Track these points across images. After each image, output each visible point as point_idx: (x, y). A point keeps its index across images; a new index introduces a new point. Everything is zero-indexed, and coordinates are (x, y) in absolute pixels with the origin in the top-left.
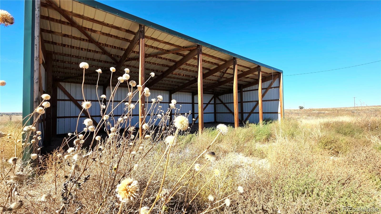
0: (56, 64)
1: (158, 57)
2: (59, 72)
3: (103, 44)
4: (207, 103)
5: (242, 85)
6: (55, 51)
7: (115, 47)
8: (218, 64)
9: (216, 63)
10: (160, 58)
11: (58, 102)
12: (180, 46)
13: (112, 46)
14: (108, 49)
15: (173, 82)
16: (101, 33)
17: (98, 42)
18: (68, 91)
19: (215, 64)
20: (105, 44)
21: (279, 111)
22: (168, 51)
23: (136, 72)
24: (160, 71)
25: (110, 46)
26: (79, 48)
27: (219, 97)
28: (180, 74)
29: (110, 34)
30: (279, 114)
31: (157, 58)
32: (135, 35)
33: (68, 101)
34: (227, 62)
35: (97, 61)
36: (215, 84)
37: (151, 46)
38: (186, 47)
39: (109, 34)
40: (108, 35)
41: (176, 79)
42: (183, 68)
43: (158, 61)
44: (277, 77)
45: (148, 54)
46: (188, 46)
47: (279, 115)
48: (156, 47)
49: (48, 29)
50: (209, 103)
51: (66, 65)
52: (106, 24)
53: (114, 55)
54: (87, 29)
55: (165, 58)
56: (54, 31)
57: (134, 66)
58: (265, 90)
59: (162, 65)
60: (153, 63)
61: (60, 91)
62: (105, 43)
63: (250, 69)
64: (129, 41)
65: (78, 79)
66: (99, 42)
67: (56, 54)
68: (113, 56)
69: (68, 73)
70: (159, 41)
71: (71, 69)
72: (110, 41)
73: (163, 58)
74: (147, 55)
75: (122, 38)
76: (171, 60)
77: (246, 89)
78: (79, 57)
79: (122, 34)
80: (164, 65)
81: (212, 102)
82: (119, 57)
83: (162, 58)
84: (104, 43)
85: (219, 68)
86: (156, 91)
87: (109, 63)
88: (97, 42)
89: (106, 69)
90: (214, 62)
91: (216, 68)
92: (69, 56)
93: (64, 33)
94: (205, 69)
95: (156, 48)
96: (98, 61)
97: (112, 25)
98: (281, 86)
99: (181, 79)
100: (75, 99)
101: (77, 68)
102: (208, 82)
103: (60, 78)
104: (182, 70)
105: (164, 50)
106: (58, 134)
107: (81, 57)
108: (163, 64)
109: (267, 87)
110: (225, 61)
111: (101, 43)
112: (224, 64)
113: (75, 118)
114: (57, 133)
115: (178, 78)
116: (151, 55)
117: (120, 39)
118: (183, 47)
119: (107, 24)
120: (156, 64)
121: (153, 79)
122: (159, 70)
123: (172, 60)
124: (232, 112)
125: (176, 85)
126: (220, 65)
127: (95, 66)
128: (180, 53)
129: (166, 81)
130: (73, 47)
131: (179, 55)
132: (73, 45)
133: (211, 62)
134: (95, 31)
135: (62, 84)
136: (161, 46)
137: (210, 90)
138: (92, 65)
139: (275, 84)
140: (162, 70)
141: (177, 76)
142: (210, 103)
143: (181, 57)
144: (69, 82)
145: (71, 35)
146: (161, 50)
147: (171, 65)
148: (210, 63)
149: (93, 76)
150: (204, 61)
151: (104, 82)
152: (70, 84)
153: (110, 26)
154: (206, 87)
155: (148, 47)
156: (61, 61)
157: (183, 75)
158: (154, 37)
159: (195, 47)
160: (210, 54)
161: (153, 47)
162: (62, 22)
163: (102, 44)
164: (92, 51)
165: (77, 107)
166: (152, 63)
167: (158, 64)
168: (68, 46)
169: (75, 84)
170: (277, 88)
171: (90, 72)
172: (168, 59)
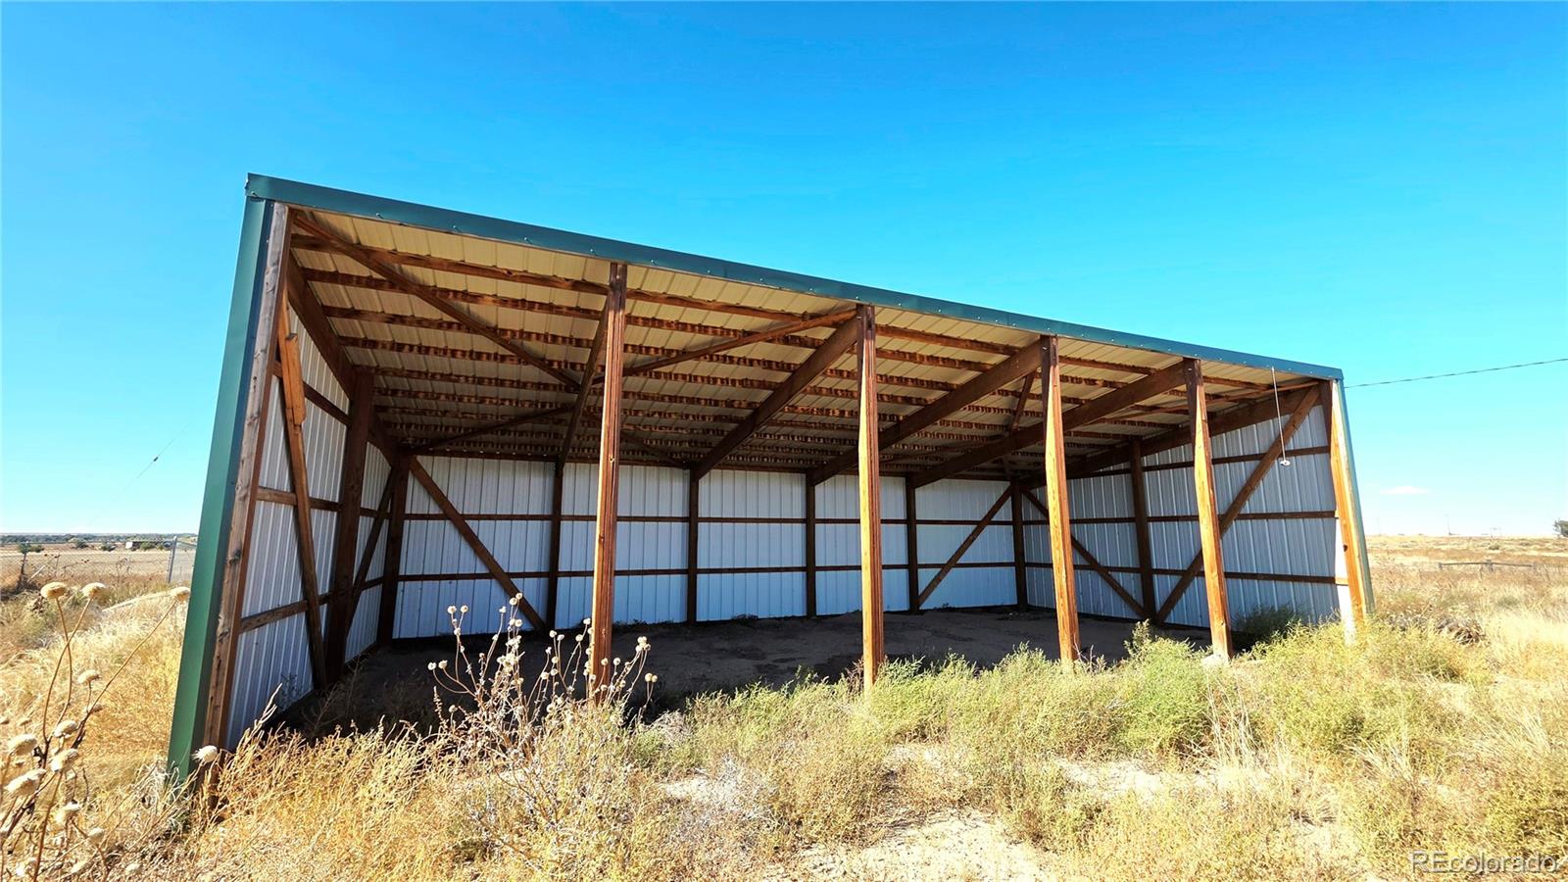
0: (394, 401)
1: (718, 356)
2: (409, 425)
3: (513, 332)
4: (979, 519)
5: (1137, 438)
6: (381, 366)
7: (555, 338)
8: (979, 363)
9: (969, 362)
10: (724, 362)
11: (407, 522)
12: (789, 314)
13: (546, 336)
14: (534, 346)
15: (809, 440)
16: (494, 301)
17: (497, 326)
18: (439, 485)
19: (967, 365)
20: (522, 332)
21: (1341, 572)
22: (747, 336)
23: (655, 413)
24: (740, 404)
25: (538, 335)
26: (445, 351)
27: (1033, 491)
28: (828, 410)
29: (527, 299)
30: (1338, 587)
31: (711, 360)
32: (606, 294)
33: (436, 521)
34: (1015, 353)
35: (512, 386)
36: (998, 440)
37: (678, 323)
38: (814, 316)
39: (524, 301)
40: (520, 303)
41: (816, 428)
42: (831, 389)
43: (723, 370)
44: (1312, 404)
45: (677, 351)
46: (821, 311)
47: (1344, 594)
48: (700, 325)
49: (344, 307)
50: (988, 520)
51: (421, 402)
52: (504, 274)
53: (559, 363)
54: (451, 295)
55: (745, 359)
56: (361, 308)
57: (639, 394)
58: (1253, 462)
59: (741, 382)
60: (706, 380)
61: (417, 483)
62: (521, 327)
63: (1150, 374)
64: (593, 313)
65: (469, 444)
66: (500, 327)
67: (384, 372)
68: (555, 366)
69: (436, 427)
70: (701, 304)
71: (439, 413)
72: (535, 322)
73: (736, 360)
74: (674, 354)
75: (570, 309)
76: (770, 362)
77: (1157, 458)
78: (453, 377)
79: (565, 298)
80: (751, 381)
81: (1005, 513)
82: (578, 367)
83: (731, 358)
84: (517, 328)
85: (986, 379)
86: (751, 472)
87: (551, 388)
88: (495, 329)
89: (548, 407)
90: (961, 359)
91: (974, 381)
92: (423, 376)
93: (389, 311)
94: (927, 388)
95: (697, 328)
96: (515, 384)
97: (525, 271)
98: (1337, 446)
99: (838, 428)
100: (460, 513)
101: (458, 411)
102: (961, 436)
103: (415, 441)
104: (827, 395)
105: (732, 333)
106: (397, 637)
107: (459, 376)
108: (746, 379)
109: (1262, 452)
110: (1007, 350)
111: (507, 330)
112: (1004, 362)
113: (454, 582)
114: (395, 636)
115: (824, 426)
116: (690, 353)
117: (560, 313)
118: (803, 316)
119: (505, 272)
120: (719, 380)
121: (726, 433)
122: (737, 402)
123: (777, 363)
124: (1099, 565)
125: (823, 451)
126: (989, 367)
127: (511, 401)
128: (799, 338)
129: (779, 436)
130: (428, 349)
131: (795, 344)
132: (425, 343)
133: (943, 359)
134: (475, 298)
135: (424, 461)
136: (716, 320)
137: (984, 465)
138: (500, 397)
139: (1306, 434)
140: (748, 400)
141: (817, 418)
142: (994, 519)
143: (809, 352)
144: (444, 454)
145: (413, 316)
146: (719, 333)
147: (779, 382)
148: (941, 363)
149: (515, 432)
150: (910, 357)
151: (556, 449)
152: (447, 458)
153: (516, 276)
154: (958, 454)
155: (665, 327)
156: (403, 392)
157: (842, 412)
158: (679, 294)
159: (850, 311)
160: (928, 331)
161: (685, 324)
162: (373, 283)
163: (509, 333)
164: (485, 356)
165: (463, 541)
166: (703, 378)
167: (727, 379)
168: (411, 347)
169: (464, 459)
170: (1317, 456)
171: (500, 419)
172: (758, 361)
